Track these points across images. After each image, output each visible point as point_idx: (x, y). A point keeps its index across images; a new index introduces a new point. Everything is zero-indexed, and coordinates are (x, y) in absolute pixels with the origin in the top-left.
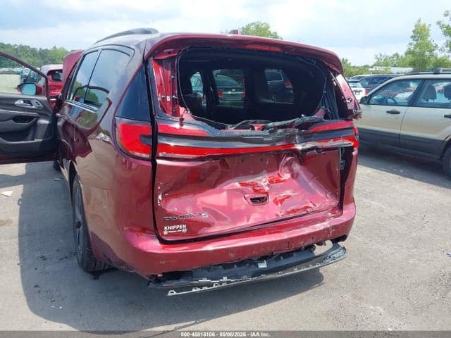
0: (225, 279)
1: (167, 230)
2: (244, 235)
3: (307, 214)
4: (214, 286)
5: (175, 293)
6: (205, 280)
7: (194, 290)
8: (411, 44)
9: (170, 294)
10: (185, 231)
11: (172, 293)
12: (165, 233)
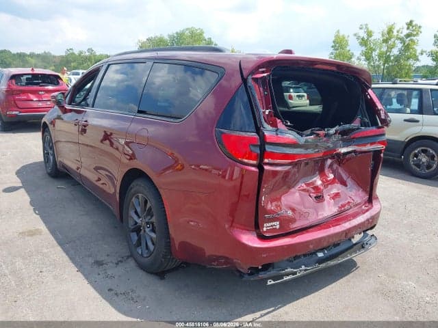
0: (303, 267)
1: (266, 227)
2: (316, 228)
3: (351, 208)
4: (298, 274)
5: (273, 282)
6: (289, 270)
7: (285, 279)
8: (332, 53)
9: (269, 283)
10: (278, 227)
11: (270, 282)
12: (265, 229)
